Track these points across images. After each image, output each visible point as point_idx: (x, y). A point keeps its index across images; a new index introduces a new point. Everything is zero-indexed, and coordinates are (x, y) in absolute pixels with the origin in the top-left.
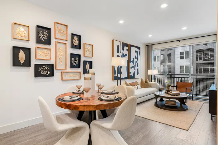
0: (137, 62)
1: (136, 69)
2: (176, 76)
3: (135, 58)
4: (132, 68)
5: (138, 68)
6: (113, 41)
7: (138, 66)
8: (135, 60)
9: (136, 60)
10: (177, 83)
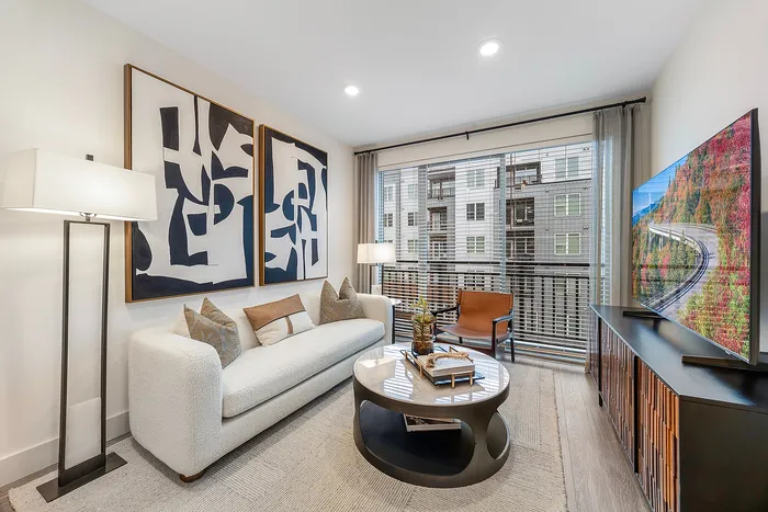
0: (308, 211)
1: (304, 242)
2: (459, 268)
3: (296, 194)
4: (277, 233)
5: (314, 235)
6: (129, 69)
7: (314, 228)
8: (296, 201)
9: (306, 203)
10: (460, 293)
